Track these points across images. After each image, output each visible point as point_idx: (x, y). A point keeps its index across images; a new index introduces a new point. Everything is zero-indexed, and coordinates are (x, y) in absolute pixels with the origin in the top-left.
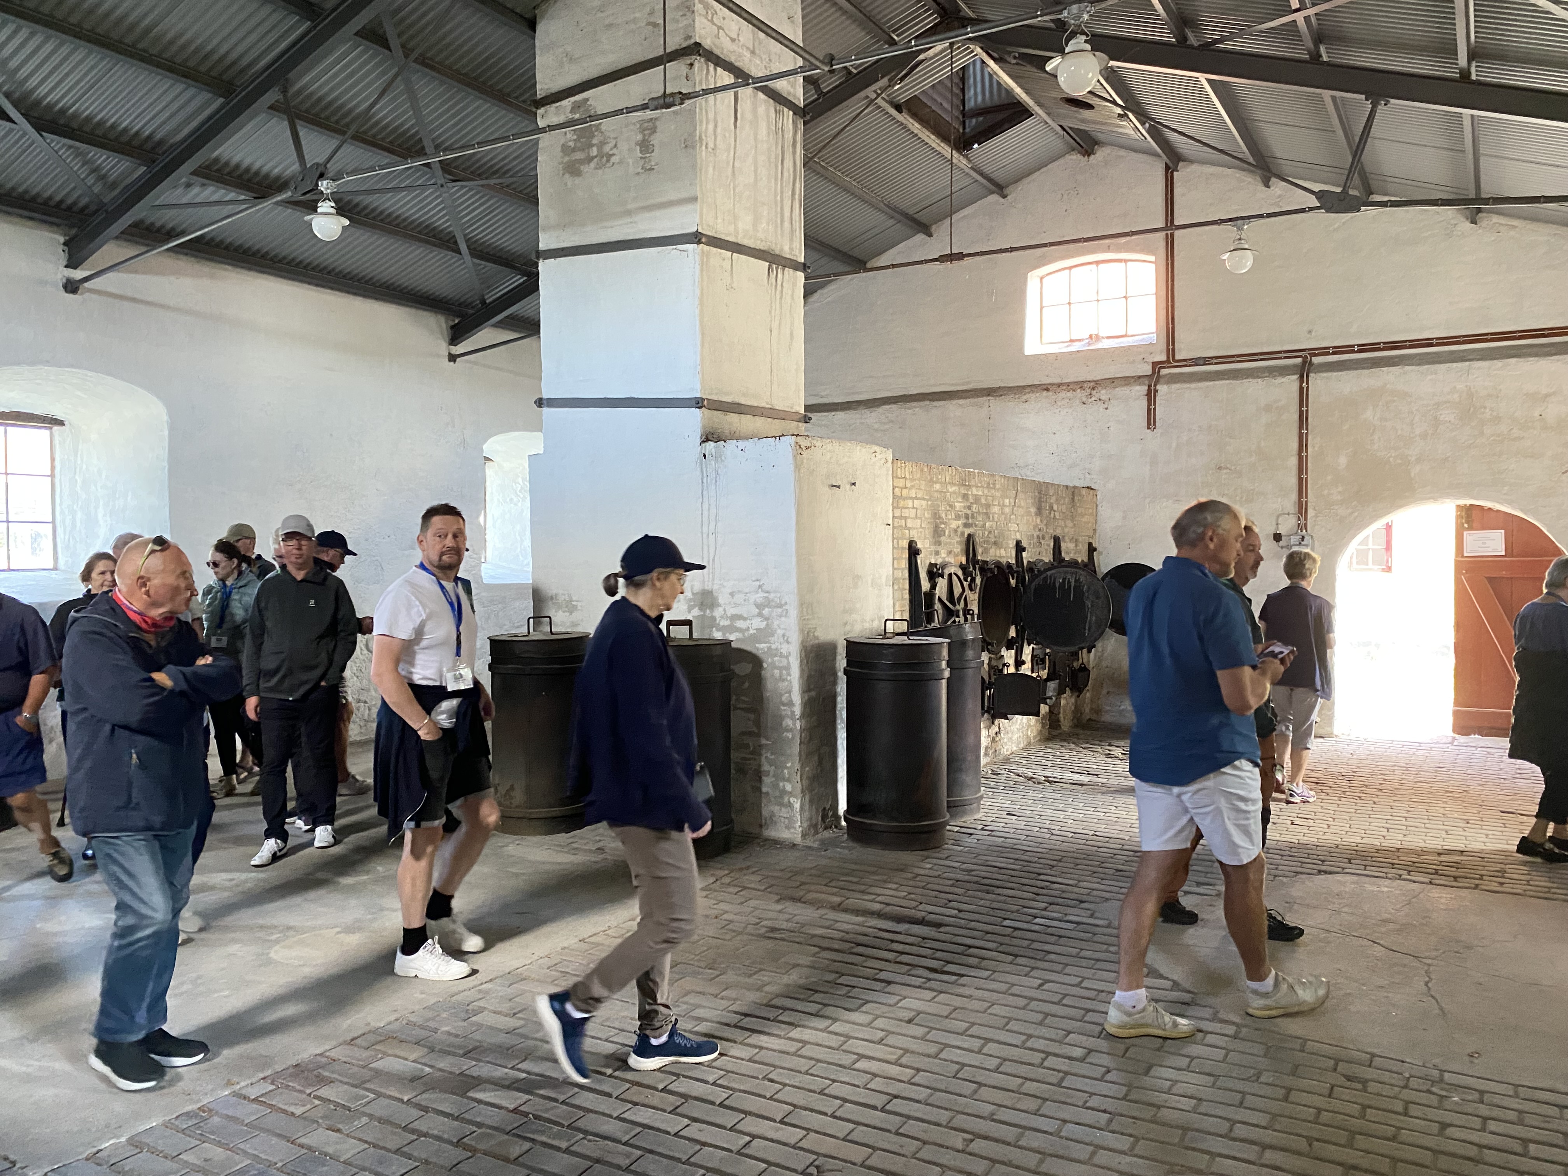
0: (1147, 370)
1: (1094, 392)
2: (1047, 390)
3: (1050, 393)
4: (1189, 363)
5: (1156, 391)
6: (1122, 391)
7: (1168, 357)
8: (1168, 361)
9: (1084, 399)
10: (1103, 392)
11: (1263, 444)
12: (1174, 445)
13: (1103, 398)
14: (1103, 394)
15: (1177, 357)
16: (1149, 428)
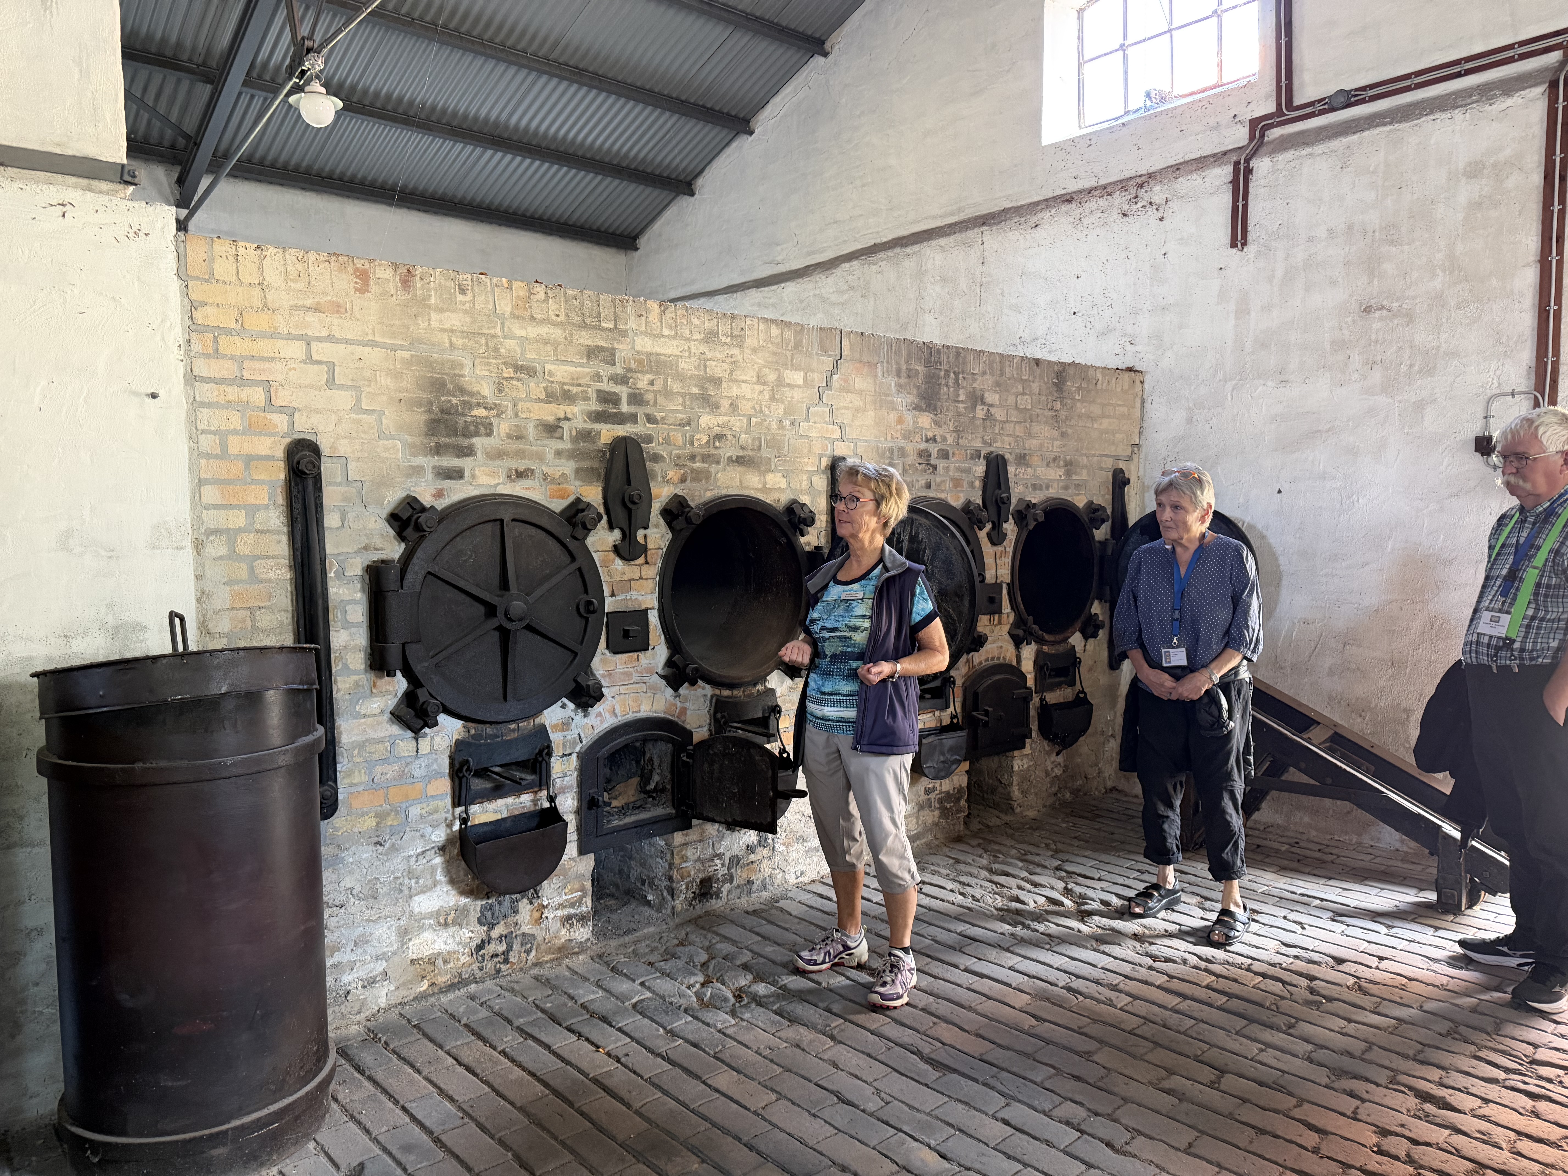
0: (1240, 136)
1: (1141, 193)
2: (1069, 201)
3: (1073, 205)
4: (1318, 106)
5: (1249, 171)
6: (1188, 183)
7: (1279, 105)
8: (1279, 112)
9: (1126, 207)
10: (1157, 188)
11: (1460, 248)
12: (1279, 273)
13: (1157, 199)
14: (1158, 193)
15: (1297, 102)
16: (1233, 245)
